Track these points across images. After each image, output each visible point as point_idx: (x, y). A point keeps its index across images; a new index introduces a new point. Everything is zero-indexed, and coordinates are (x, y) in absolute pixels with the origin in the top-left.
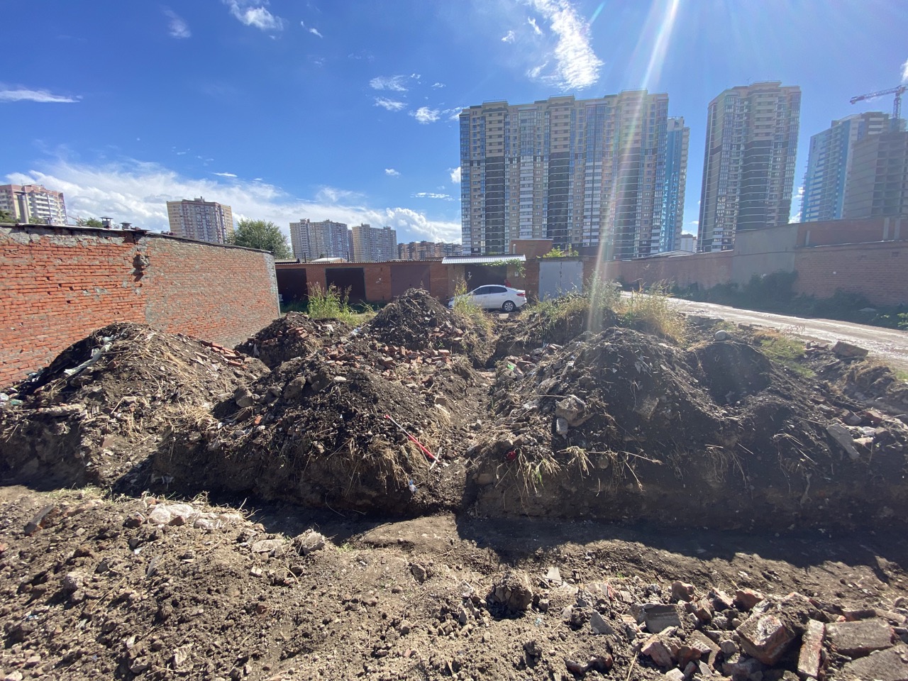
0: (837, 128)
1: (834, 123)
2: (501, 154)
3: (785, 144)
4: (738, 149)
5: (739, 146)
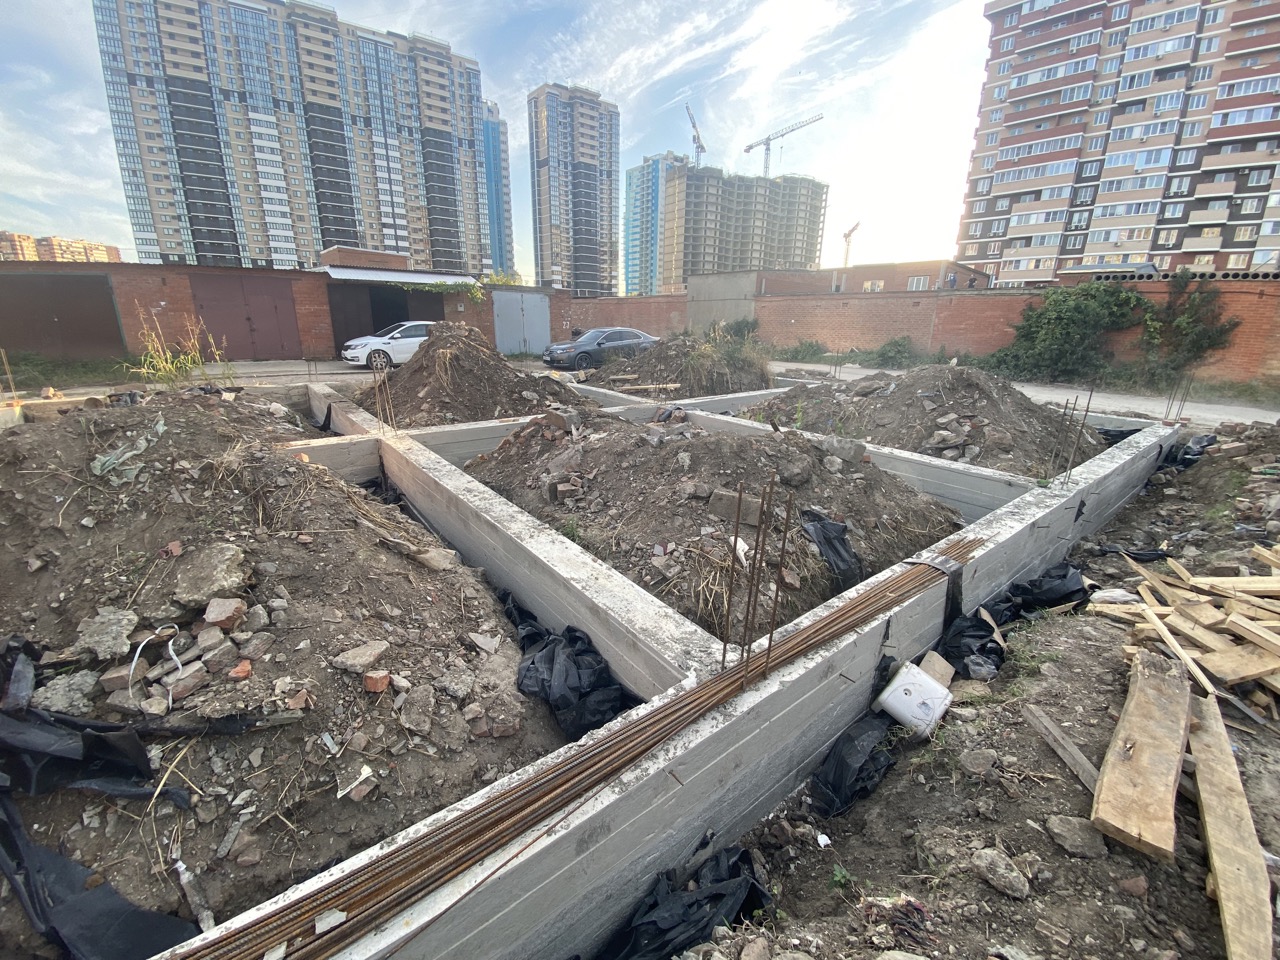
0: (648, 166)
1: (646, 160)
2: (203, 77)
3: (609, 174)
4: (566, 168)
5: (566, 164)
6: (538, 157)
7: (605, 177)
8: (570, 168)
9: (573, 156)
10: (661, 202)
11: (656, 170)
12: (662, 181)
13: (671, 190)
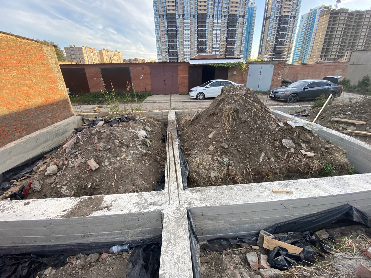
0: (312, 12)
1: (311, 10)
2: (174, 12)
3: (294, 18)
4: (277, 18)
5: (277, 17)
6: (266, 16)
7: (292, 19)
8: (278, 18)
9: (280, 13)
10: (315, 25)
11: (315, 13)
12: (317, 17)
13: (321, 21)
